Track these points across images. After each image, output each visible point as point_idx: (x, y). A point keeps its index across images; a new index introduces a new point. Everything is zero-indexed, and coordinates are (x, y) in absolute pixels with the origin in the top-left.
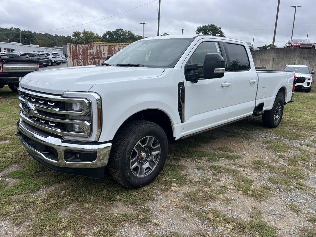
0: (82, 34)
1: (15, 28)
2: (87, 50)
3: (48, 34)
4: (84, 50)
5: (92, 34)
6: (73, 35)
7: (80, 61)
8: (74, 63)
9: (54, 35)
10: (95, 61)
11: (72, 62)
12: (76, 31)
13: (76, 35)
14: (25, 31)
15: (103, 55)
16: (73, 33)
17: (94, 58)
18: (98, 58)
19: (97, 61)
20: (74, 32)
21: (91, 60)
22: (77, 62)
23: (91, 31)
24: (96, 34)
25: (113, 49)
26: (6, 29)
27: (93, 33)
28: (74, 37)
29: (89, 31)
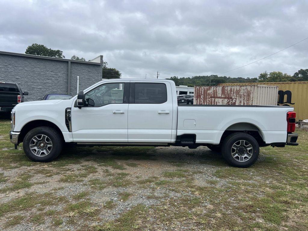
0: (269, 75)
1: (214, 76)
2: (207, 91)
3: (241, 78)
4: (204, 90)
5: (280, 73)
6: (259, 77)
7: (202, 100)
8: (197, 101)
9: (246, 78)
10: (212, 100)
11: (196, 101)
12: (263, 73)
13: (262, 77)
14: (221, 77)
15: (218, 95)
16: (259, 75)
17: (211, 97)
18: (214, 97)
19: (213, 100)
20: (261, 74)
21: (209, 99)
22: (199, 101)
23: (279, 71)
24: (285, 74)
25: (226, 89)
26: (207, 76)
27: (282, 73)
28: (260, 78)
29: (277, 71)
